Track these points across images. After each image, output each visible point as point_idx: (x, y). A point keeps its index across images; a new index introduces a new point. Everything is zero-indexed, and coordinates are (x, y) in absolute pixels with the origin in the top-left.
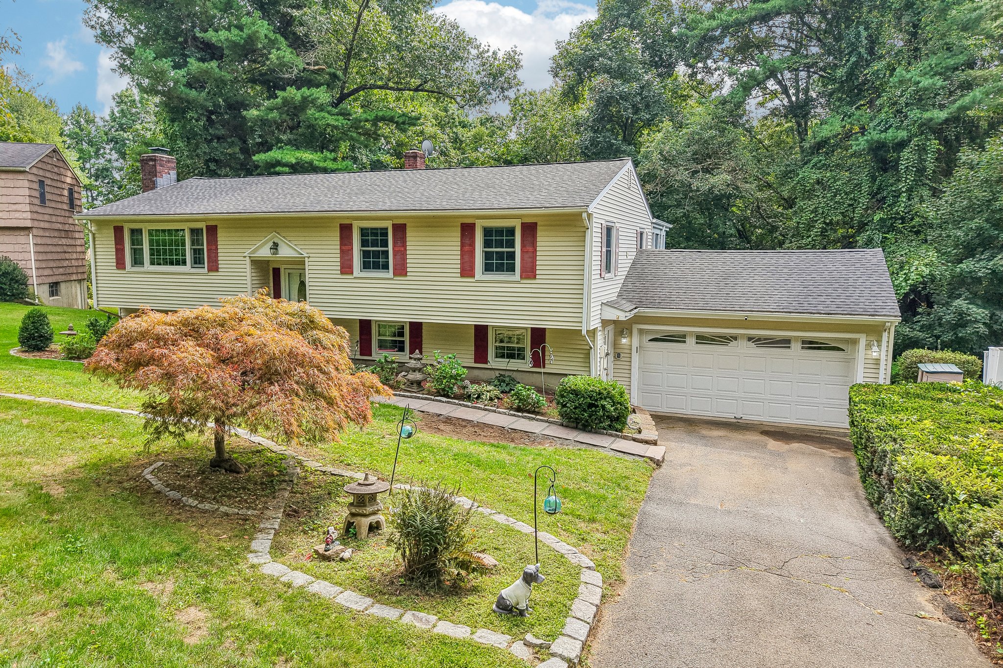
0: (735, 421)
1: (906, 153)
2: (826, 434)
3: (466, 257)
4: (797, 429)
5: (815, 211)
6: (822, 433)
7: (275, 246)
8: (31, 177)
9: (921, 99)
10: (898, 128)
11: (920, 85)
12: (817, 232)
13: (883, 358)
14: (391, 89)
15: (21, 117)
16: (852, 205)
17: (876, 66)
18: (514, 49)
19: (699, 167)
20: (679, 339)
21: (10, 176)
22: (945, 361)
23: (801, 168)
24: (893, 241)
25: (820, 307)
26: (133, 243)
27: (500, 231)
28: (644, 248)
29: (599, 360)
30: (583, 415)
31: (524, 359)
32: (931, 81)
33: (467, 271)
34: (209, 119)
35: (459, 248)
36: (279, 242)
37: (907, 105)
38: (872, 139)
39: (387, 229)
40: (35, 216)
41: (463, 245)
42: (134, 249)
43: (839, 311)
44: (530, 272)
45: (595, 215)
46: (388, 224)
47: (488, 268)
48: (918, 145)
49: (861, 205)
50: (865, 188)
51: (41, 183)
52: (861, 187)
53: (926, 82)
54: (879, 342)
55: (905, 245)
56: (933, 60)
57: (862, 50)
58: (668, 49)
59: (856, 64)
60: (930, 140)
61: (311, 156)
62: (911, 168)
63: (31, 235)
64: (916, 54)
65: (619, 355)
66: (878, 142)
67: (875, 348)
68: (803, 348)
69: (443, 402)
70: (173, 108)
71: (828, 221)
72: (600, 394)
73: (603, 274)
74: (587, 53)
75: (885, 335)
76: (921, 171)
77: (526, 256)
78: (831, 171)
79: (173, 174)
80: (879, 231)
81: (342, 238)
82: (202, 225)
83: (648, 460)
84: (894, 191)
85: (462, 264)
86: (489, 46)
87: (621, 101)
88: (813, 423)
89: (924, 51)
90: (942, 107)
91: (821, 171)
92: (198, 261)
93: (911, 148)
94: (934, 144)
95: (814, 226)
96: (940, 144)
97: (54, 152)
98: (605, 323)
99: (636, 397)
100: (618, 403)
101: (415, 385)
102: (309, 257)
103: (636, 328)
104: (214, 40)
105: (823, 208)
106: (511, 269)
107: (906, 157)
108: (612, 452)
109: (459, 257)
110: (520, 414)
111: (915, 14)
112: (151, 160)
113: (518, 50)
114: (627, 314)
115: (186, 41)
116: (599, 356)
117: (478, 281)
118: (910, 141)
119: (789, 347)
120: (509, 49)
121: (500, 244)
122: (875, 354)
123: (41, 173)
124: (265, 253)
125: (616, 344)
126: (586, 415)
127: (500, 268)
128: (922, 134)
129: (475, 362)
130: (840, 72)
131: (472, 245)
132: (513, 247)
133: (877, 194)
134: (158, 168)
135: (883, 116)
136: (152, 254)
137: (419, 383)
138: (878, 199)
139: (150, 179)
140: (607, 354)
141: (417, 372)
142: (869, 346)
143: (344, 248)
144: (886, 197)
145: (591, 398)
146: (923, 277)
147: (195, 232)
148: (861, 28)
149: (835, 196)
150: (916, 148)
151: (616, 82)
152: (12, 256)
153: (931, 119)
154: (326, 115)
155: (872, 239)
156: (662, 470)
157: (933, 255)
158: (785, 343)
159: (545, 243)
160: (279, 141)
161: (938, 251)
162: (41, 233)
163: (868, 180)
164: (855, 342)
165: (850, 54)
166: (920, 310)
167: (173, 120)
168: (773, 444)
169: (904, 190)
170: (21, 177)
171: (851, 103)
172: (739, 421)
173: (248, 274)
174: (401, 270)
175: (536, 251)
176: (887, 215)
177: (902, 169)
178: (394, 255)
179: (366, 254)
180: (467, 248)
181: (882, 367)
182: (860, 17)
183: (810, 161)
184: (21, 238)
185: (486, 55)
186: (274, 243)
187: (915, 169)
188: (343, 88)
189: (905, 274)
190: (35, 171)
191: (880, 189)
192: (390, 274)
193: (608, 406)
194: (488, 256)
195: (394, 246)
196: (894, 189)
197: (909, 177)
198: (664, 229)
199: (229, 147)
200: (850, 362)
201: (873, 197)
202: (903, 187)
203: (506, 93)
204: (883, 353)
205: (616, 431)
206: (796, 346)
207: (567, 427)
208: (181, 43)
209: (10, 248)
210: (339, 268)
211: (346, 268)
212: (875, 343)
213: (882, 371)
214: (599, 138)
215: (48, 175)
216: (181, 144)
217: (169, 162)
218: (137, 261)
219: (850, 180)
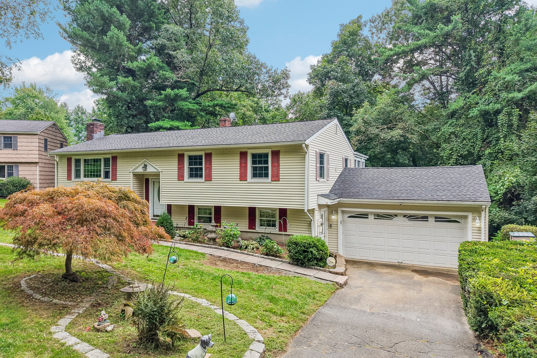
0: (399, 264)
1: (500, 117)
2: (452, 272)
3: (243, 170)
4: (434, 269)
5: (451, 149)
6: (448, 272)
7: (145, 166)
8: (41, 137)
9: (508, 87)
10: (495, 103)
11: (506, 79)
12: (454, 161)
13: (483, 226)
14: (223, 90)
15: (46, 110)
16: (473, 146)
17: (481, 71)
18: (286, 68)
19: (386, 126)
20: (364, 216)
21: (30, 137)
22: (526, 231)
23: (443, 126)
24: (497, 165)
25: (444, 197)
26: (76, 166)
27: (260, 156)
28: (349, 166)
29: (316, 227)
30: (300, 257)
31: (275, 227)
32: (511, 77)
33: (243, 177)
34: (128, 107)
35: (239, 165)
36: (148, 164)
37: (499, 90)
38: (481, 110)
39: (202, 156)
40: (41, 157)
41: (240, 164)
42: (77, 170)
43: (454, 199)
44: (276, 178)
45: (310, 146)
46: (203, 153)
47: (255, 175)
48: (507, 112)
49: (478, 146)
50: (479, 136)
51: (46, 140)
52: (477, 136)
53: (509, 78)
54: (480, 217)
55: (504, 166)
56: (513, 66)
57: (473, 63)
58: (368, 67)
59: (470, 70)
60: (513, 109)
61: (178, 124)
62: (504, 124)
63: (38, 166)
64: (503, 64)
65: (331, 226)
66: (484, 111)
67: (477, 221)
68: (435, 221)
69: (225, 250)
70: (110, 101)
71: (459, 155)
72: (309, 245)
73: (318, 179)
74: (325, 70)
75: (483, 213)
76: (510, 126)
77: (274, 169)
78: (459, 127)
79: (103, 132)
80: (489, 160)
81: (179, 161)
82: (110, 156)
83: (335, 284)
84: (496, 137)
85: (240, 173)
86: (272, 67)
87: (342, 94)
88: (444, 266)
89: (507, 62)
90: (519, 91)
91: (454, 127)
92: (107, 176)
93: (504, 113)
94: (516, 111)
95: (452, 158)
96: (520, 111)
97: (54, 125)
98: (320, 206)
99: (341, 250)
100: (321, 250)
101: (212, 240)
102: (162, 172)
103: (340, 210)
104: (131, 67)
105: (456, 147)
106: (266, 175)
107: (501, 119)
108: (315, 279)
109: (239, 170)
110: (267, 257)
111: (500, 43)
112: (92, 125)
113: (288, 69)
114: (332, 201)
115: (118, 68)
116: (316, 225)
117: (248, 183)
118: (503, 110)
119: (428, 221)
120: (283, 69)
121: (260, 162)
122: (477, 224)
123: (46, 135)
124: (140, 170)
125: (329, 220)
126: (302, 257)
127: (260, 176)
128: (509, 106)
129: (249, 229)
130: (461, 75)
131: (246, 163)
132: (268, 164)
133: (486, 139)
134: (95, 129)
135: (487, 97)
136: (85, 172)
137: (214, 239)
138: (486, 141)
139: (91, 135)
140: (322, 224)
141: (213, 233)
142: (474, 219)
143: (180, 166)
144: (491, 141)
145: (304, 247)
146: (512, 183)
147: (107, 160)
148: (471, 52)
149: (463, 141)
150: (507, 113)
151: (340, 84)
152: (27, 177)
153: (513, 98)
154: (188, 104)
155: (485, 164)
156: (343, 290)
157: (517, 171)
158: (425, 218)
159: (284, 161)
160: (163, 116)
161: (521, 169)
162: (43, 165)
163: (480, 132)
164: (466, 217)
165: (467, 65)
166: (514, 203)
167: (110, 107)
168: (417, 277)
169: (502, 136)
170: (35, 137)
171: (469, 92)
172: (400, 264)
173: (131, 181)
174: (209, 178)
175: (279, 166)
176: (493, 151)
177: (499, 125)
178: (205, 170)
179: (191, 170)
180: (243, 165)
181: (483, 232)
182: (471, 46)
183: (448, 122)
184: (33, 168)
185: (271, 72)
186: (144, 164)
187: (507, 125)
188: (198, 91)
189: (502, 182)
190: (43, 134)
191: (488, 137)
192: (203, 180)
193: (314, 252)
194: (254, 169)
195: (205, 164)
196: (496, 136)
197: (504, 129)
198: (363, 158)
199: (138, 120)
200: (464, 229)
201: (484, 141)
202: (501, 135)
203: (281, 91)
204: (483, 224)
205: (320, 267)
206: (431, 220)
207: (292, 264)
208: (116, 69)
209: (27, 173)
210: (177, 177)
211: (181, 177)
212: (478, 218)
213: (483, 235)
214: (331, 113)
215: (50, 136)
216: (113, 119)
217: (101, 125)
218: (78, 176)
219: (471, 132)
